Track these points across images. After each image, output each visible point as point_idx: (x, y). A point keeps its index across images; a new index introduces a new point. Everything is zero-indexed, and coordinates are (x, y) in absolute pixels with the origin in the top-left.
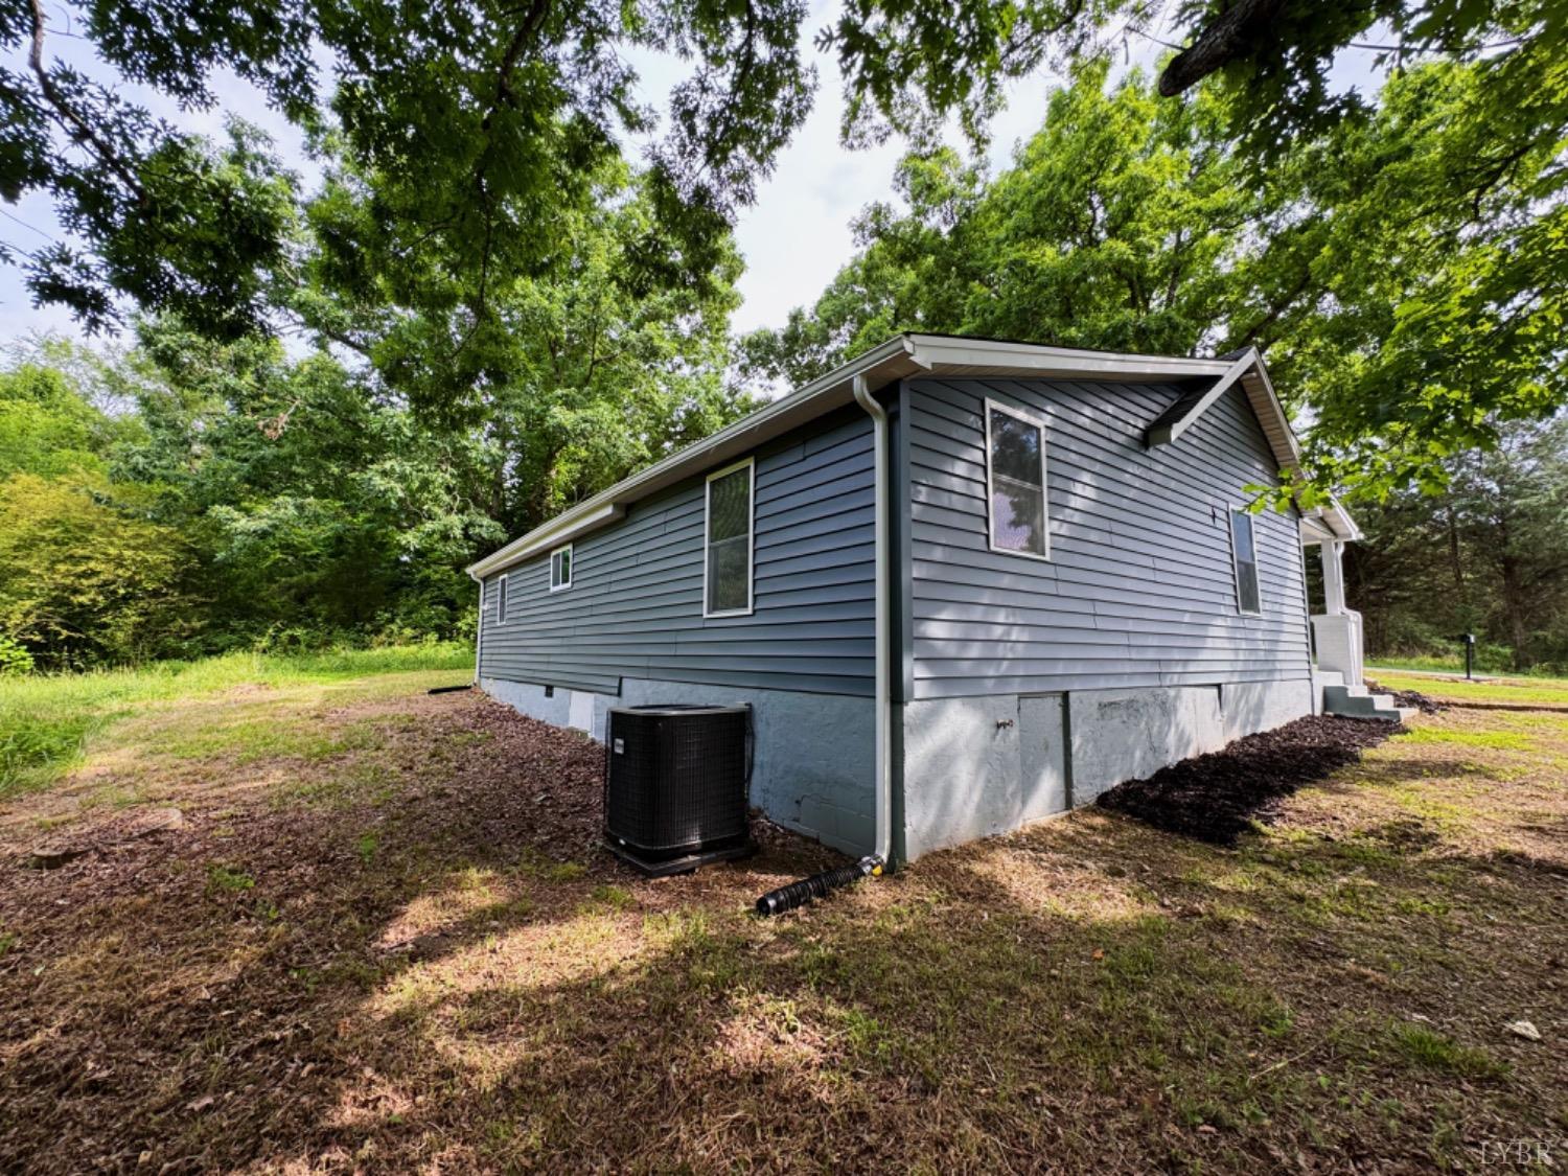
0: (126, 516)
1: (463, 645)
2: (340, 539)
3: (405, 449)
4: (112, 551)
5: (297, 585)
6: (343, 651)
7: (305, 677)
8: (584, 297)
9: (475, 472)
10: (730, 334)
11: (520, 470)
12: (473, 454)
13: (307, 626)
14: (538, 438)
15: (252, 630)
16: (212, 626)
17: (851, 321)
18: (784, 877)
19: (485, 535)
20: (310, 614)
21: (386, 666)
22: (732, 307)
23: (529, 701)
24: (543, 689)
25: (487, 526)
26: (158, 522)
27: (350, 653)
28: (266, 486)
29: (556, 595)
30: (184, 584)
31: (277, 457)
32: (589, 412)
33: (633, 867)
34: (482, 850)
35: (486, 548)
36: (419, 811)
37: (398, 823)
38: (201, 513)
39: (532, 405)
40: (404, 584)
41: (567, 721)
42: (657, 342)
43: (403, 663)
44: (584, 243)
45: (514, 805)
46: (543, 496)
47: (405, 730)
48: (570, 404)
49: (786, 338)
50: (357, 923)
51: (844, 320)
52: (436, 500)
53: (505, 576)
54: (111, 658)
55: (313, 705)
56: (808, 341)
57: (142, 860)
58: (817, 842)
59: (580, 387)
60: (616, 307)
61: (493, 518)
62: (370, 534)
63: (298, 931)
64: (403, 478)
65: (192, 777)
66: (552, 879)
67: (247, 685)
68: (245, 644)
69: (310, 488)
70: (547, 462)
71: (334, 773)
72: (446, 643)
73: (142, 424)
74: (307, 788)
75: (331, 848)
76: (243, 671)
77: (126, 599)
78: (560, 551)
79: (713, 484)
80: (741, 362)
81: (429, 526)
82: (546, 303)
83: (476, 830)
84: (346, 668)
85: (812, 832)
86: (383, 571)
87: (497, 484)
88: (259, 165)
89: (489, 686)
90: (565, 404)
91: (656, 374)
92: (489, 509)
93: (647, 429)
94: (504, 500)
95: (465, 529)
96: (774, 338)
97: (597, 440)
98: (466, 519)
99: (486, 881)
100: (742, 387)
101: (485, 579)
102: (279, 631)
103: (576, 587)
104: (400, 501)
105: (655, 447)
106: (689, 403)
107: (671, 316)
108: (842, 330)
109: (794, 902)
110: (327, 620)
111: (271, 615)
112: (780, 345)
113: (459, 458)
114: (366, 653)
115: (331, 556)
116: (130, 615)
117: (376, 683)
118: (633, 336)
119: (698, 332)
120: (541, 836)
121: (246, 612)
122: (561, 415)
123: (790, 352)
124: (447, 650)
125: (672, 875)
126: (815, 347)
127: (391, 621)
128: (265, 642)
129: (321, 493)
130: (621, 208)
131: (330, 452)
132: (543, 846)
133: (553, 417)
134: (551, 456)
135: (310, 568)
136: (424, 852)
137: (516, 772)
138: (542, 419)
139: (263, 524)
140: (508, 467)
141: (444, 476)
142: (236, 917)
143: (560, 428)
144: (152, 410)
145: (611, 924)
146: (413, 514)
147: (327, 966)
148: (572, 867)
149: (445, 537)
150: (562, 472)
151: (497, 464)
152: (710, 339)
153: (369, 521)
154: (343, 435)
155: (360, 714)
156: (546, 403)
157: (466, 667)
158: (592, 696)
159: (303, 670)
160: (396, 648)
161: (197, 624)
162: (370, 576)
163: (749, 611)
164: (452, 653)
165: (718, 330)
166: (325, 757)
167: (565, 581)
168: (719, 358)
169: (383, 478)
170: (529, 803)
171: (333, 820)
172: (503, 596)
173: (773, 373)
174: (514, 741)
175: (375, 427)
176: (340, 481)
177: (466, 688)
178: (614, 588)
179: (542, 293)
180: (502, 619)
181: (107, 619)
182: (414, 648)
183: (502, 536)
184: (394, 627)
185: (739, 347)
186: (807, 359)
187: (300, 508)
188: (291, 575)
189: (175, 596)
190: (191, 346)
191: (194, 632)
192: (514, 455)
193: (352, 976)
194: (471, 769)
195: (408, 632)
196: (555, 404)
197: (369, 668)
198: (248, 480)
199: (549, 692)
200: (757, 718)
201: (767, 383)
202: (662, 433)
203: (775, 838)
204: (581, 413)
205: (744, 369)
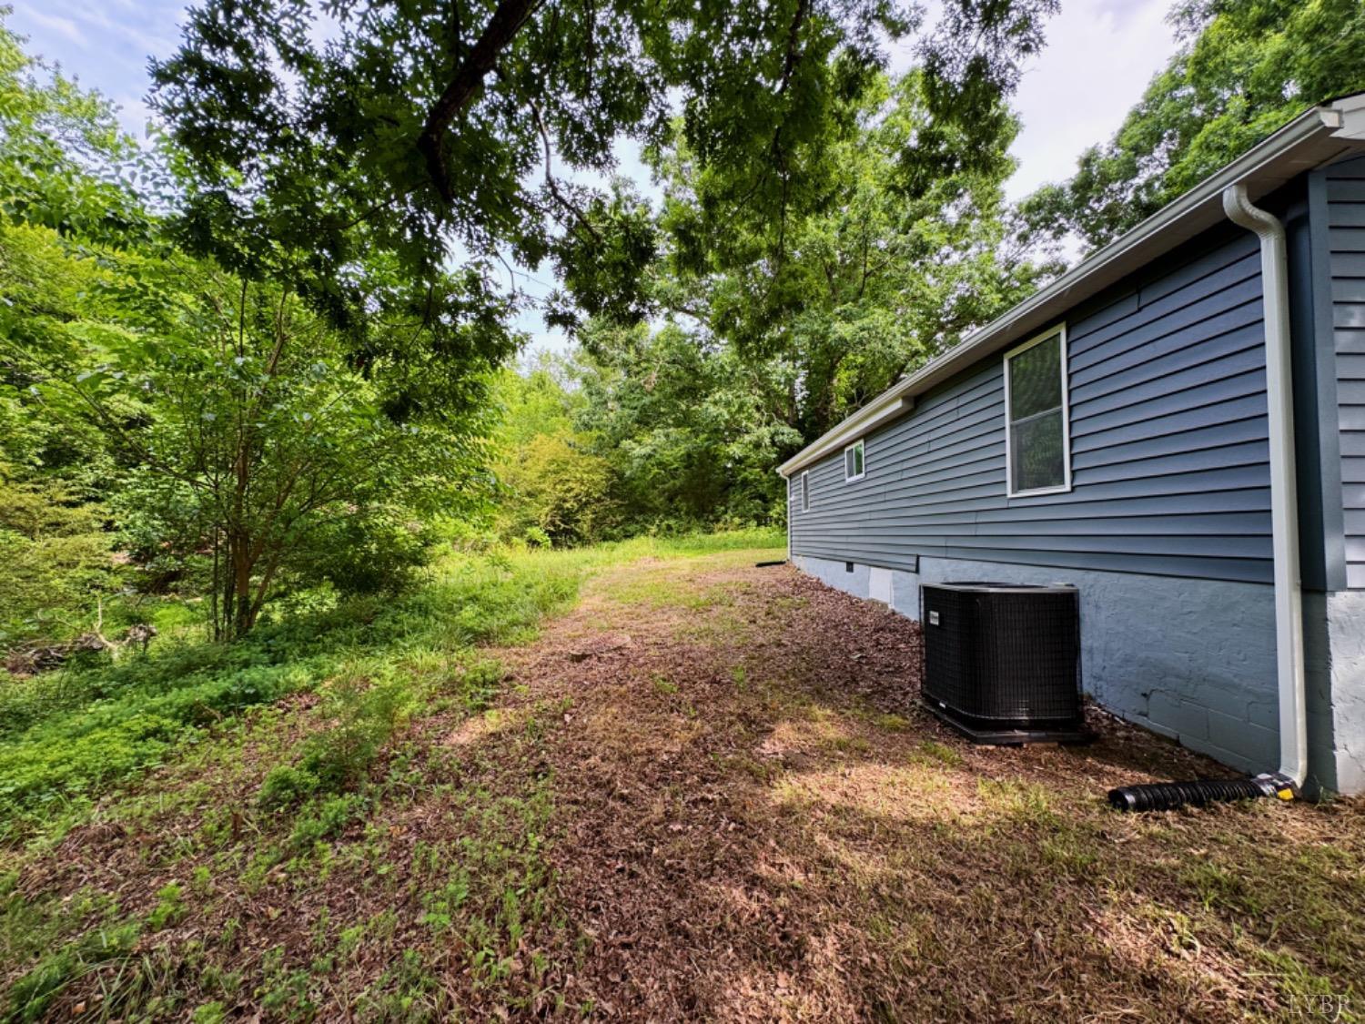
0: (582, 453)
1: (774, 530)
2: (689, 455)
3: (728, 382)
4: (578, 475)
5: (668, 490)
6: (697, 535)
7: (678, 554)
8: (855, 218)
9: (774, 391)
10: (1004, 205)
11: (809, 384)
12: (774, 377)
13: (676, 518)
14: (821, 354)
15: (646, 521)
16: (627, 519)
17: (1171, 137)
18: (1137, 774)
19: (787, 441)
20: (677, 510)
21: (725, 545)
22: (1006, 177)
23: (833, 574)
24: (844, 565)
25: (789, 434)
26: (596, 455)
27: (703, 537)
28: (647, 424)
29: (850, 485)
30: (611, 495)
31: (652, 403)
32: (866, 321)
33: (955, 729)
34: (819, 692)
35: (787, 452)
36: (767, 655)
37: (755, 662)
38: (616, 447)
39: (816, 327)
40: (731, 485)
41: (868, 593)
42: (926, 238)
43: (735, 543)
44: (852, 169)
45: (837, 659)
46: (828, 403)
47: (745, 593)
48: (848, 318)
49: (1075, 189)
50: (742, 730)
51: (1159, 139)
52: (749, 418)
53: (807, 472)
54: (583, 541)
55: (684, 572)
56: (1106, 179)
57: (616, 665)
58: (1177, 743)
59: (855, 301)
60: (884, 216)
61: (792, 426)
62: (707, 450)
63: (708, 728)
64: (728, 404)
65: (632, 616)
66: (882, 725)
67: (648, 557)
68: (644, 531)
69: (670, 422)
70: (830, 374)
71: (706, 620)
72: (763, 528)
73: (584, 395)
74: (693, 630)
75: (716, 673)
76: (645, 549)
77: (587, 503)
78: (853, 446)
79: (1011, 361)
80: (1019, 231)
81: (747, 438)
82: (822, 234)
83: (811, 675)
84: (701, 547)
85: (1170, 732)
86: (717, 477)
87: (791, 399)
88: (629, 204)
89: (798, 562)
90: (844, 318)
91: (926, 269)
92: (787, 419)
93: (919, 325)
94: (798, 411)
95: (772, 438)
96: (1061, 192)
97: (873, 345)
98: (772, 429)
99: (828, 718)
100: (1022, 257)
101: (791, 476)
102: (661, 521)
103: (869, 476)
104: (726, 421)
105: (927, 339)
106: (962, 289)
107: (938, 208)
108: (1157, 154)
109: (1161, 804)
110: (687, 513)
111: (655, 511)
112: (1068, 198)
113: (763, 382)
114: (712, 536)
115: (686, 467)
116: (588, 516)
117: (721, 558)
118: (902, 239)
119: (968, 215)
120: (864, 688)
121: (642, 510)
122: (842, 329)
123: (1082, 202)
124: (763, 533)
125: (998, 745)
126: (1116, 186)
127: (725, 512)
128: (654, 529)
129: (678, 424)
130: (883, 122)
131: (680, 394)
132: (867, 697)
133: (835, 332)
134: (833, 367)
135: (674, 478)
136: (777, 686)
137: (831, 633)
138: (824, 337)
139: (647, 450)
140: (798, 383)
141: (755, 398)
142: (672, 711)
143: (842, 340)
144: (589, 385)
145: (944, 778)
146: (736, 431)
147: (730, 757)
148: (896, 719)
149: (757, 446)
150: (843, 380)
151: (789, 382)
152: (982, 217)
153: (708, 439)
154: (688, 378)
155: (716, 580)
156: (827, 322)
157: (779, 546)
158: (890, 572)
159: (677, 548)
160: (730, 532)
161: (619, 519)
162: (709, 480)
163: (1067, 487)
164: (767, 536)
165: (990, 206)
166: (699, 609)
167: (859, 471)
168: (993, 233)
169: (713, 407)
170: (848, 660)
171: (713, 654)
172: (806, 488)
173: (1061, 231)
174: (825, 607)
175: (707, 370)
176: (687, 414)
177: (781, 563)
178: (906, 475)
179: (818, 227)
180: (806, 507)
181: (579, 517)
182: (741, 532)
183: (800, 440)
184: (727, 517)
185: (1016, 216)
186: (1106, 202)
187: (667, 436)
188: (664, 483)
189: (608, 502)
190: (605, 339)
191: (618, 524)
192: (803, 373)
193: (747, 768)
194: (798, 627)
195: (737, 520)
196: (835, 320)
197: (716, 547)
198: (638, 421)
199: (850, 567)
200: (1082, 601)
201: (1054, 243)
202: (934, 325)
203: (1114, 730)
204: (858, 323)
205: (1023, 238)
